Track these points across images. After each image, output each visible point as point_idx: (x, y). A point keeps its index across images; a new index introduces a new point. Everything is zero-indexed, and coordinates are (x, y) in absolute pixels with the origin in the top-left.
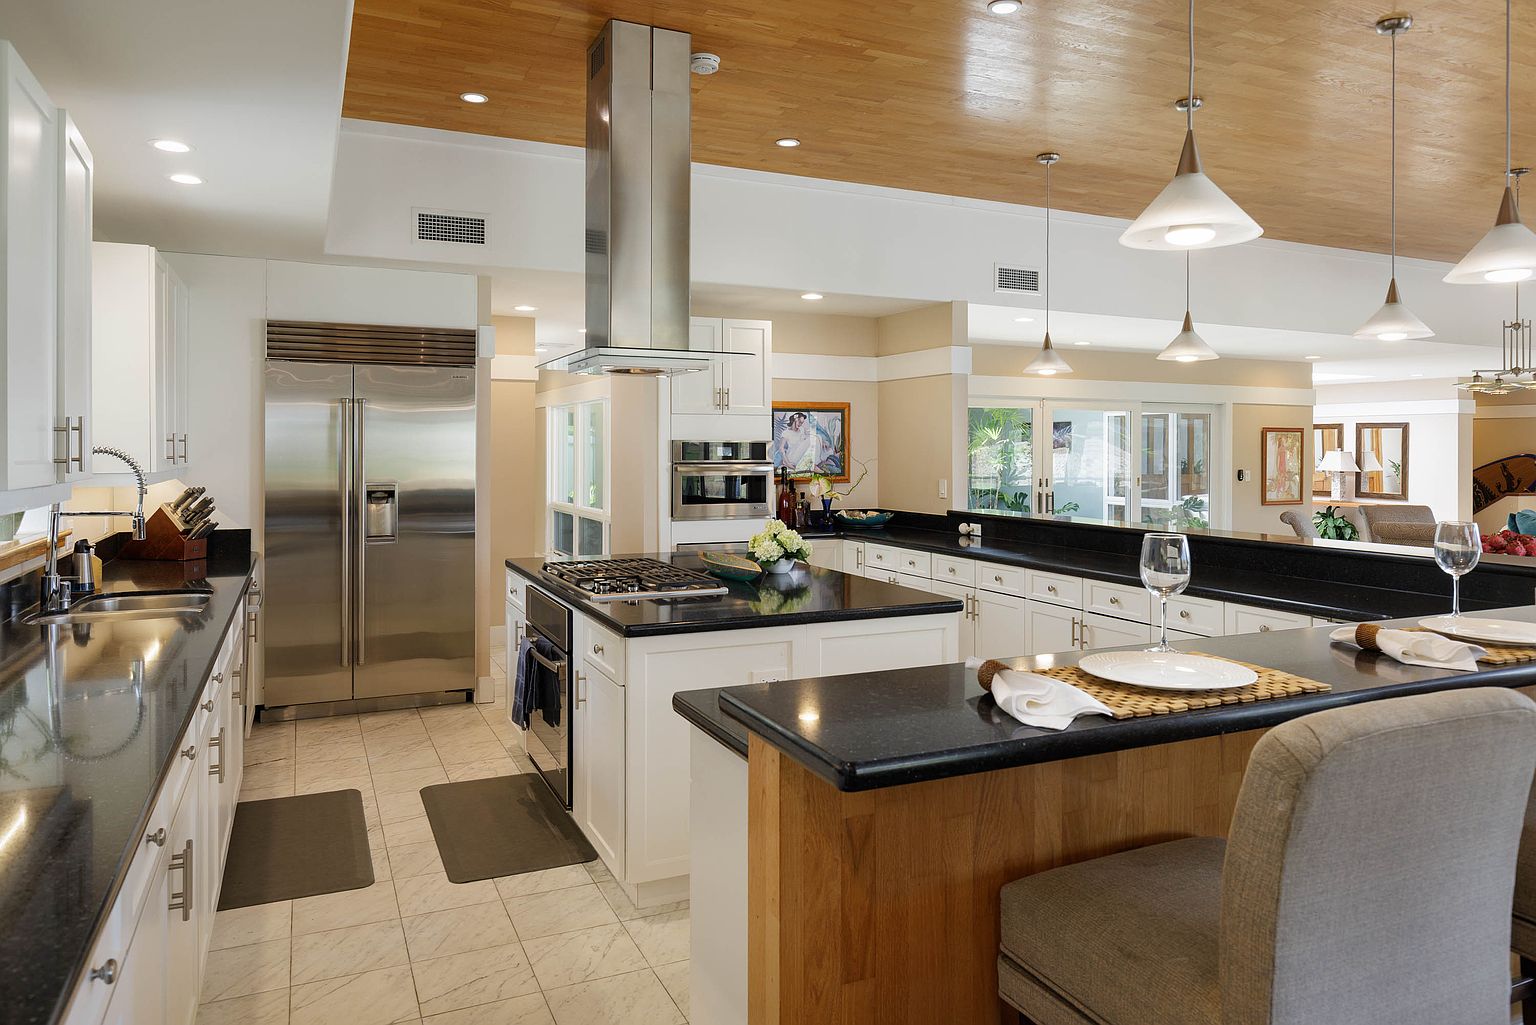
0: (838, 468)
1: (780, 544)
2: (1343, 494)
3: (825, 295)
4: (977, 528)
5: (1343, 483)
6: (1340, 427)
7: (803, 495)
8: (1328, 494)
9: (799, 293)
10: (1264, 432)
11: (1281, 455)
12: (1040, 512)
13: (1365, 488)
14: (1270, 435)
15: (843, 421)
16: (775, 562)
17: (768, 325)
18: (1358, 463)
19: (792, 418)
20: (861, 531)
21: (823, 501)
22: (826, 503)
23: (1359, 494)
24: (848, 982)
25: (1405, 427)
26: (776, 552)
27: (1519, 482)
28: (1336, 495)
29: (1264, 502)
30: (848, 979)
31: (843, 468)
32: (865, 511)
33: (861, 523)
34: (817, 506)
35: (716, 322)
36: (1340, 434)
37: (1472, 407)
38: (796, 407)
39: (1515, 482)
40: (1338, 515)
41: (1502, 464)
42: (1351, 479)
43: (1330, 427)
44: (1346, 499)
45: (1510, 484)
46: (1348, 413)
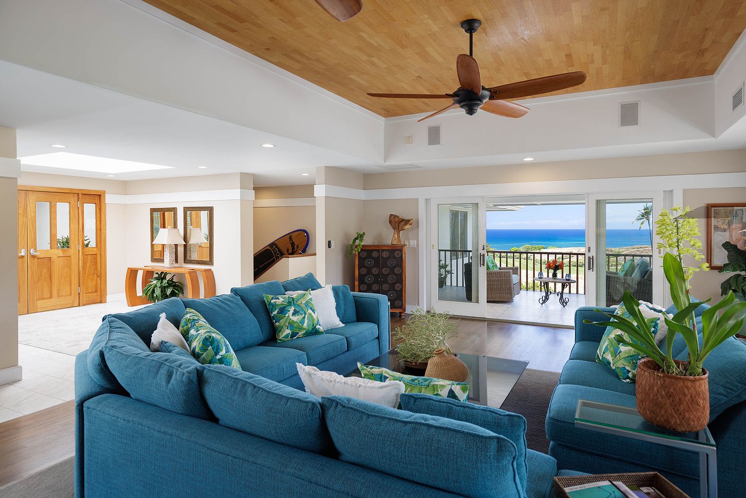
6: (174, 210)
13: (194, 256)
18: (185, 239)
23: (186, 261)
25: (210, 210)
27: (297, 247)
28: (168, 263)
36: (175, 215)
39: (296, 247)
40: (168, 277)
41: (290, 236)
42: (181, 250)
43: (169, 210)
44: (176, 265)
45: (293, 248)
46: (179, 199)
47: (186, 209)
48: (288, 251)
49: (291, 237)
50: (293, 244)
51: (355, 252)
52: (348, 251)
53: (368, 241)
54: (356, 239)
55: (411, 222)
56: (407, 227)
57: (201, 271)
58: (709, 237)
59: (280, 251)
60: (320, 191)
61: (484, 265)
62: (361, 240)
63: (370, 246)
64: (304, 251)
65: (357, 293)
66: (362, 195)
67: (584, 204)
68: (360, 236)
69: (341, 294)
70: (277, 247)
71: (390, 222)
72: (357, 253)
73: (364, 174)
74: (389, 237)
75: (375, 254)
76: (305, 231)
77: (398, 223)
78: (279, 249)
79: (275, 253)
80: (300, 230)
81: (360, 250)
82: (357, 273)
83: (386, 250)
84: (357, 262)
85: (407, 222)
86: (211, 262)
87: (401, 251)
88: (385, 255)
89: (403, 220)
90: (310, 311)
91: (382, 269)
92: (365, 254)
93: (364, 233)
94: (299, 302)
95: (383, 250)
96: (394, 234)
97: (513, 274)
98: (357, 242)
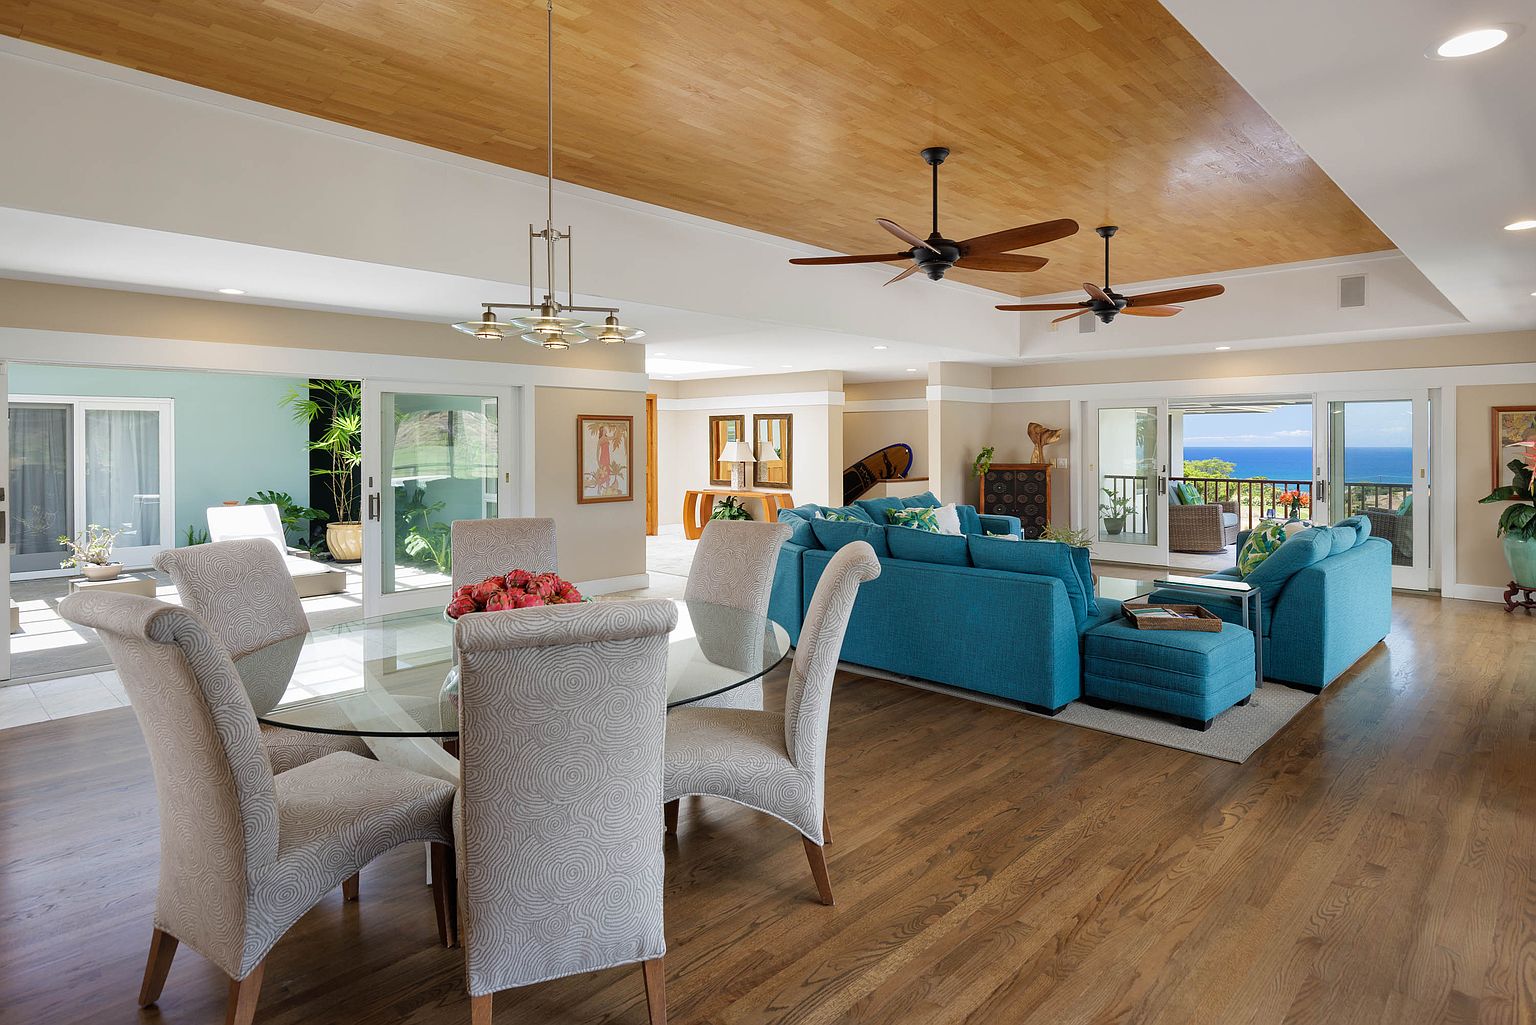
2: (743, 484)
5: (741, 472)
6: (740, 418)
8: (728, 483)
10: (581, 419)
11: (604, 446)
13: (764, 478)
14: (586, 424)
18: (755, 455)
23: (757, 483)
25: (789, 417)
27: (895, 469)
28: (735, 486)
29: (581, 500)
36: (742, 425)
37: (841, 401)
39: (892, 468)
40: (736, 504)
41: (884, 453)
42: (750, 469)
43: (733, 418)
44: (745, 489)
45: (889, 471)
46: (747, 405)
47: (757, 418)
48: (881, 474)
49: (885, 456)
50: (888, 465)
51: (981, 473)
52: (969, 473)
53: (997, 458)
54: (982, 455)
55: (1058, 433)
56: (1053, 440)
57: (778, 496)
58: (1495, 455)
59: (869, 473)
60: (934, 393)
61: (1164, 492)
62: (989, 458)
63: (1000, 465)
64: (905, 474)
65: (983, 515)
66: (989, 396)
67: (1310, 403)
68: (988, 452)
69: (965, 515)
70: (865, 468)
71: (1029, 433)
72: (983, 474)
73: (993, 368)
74: (1028, 454)
75: (1007, 477)
76: (905, 446)
77: (1040, 434)
78: (868, 471)
79: (863, 478)
80: (899, 445)
81: (986, 471)
82: (983, 501)
83: (1024, 471)
84: (983, 487)
85: (1053, 433)
86: (789, 485)
87: (1044, 472)
88: (1022, 477)
89: (1048, 430)
90: (934, 527)
91: (1018, 495)
92: (994, 475)
93: (992, 449)
94: (923, 517)
95: (1018, 472)
96: (1035, 449)
97: (1224, 512)
98: (983, 460)
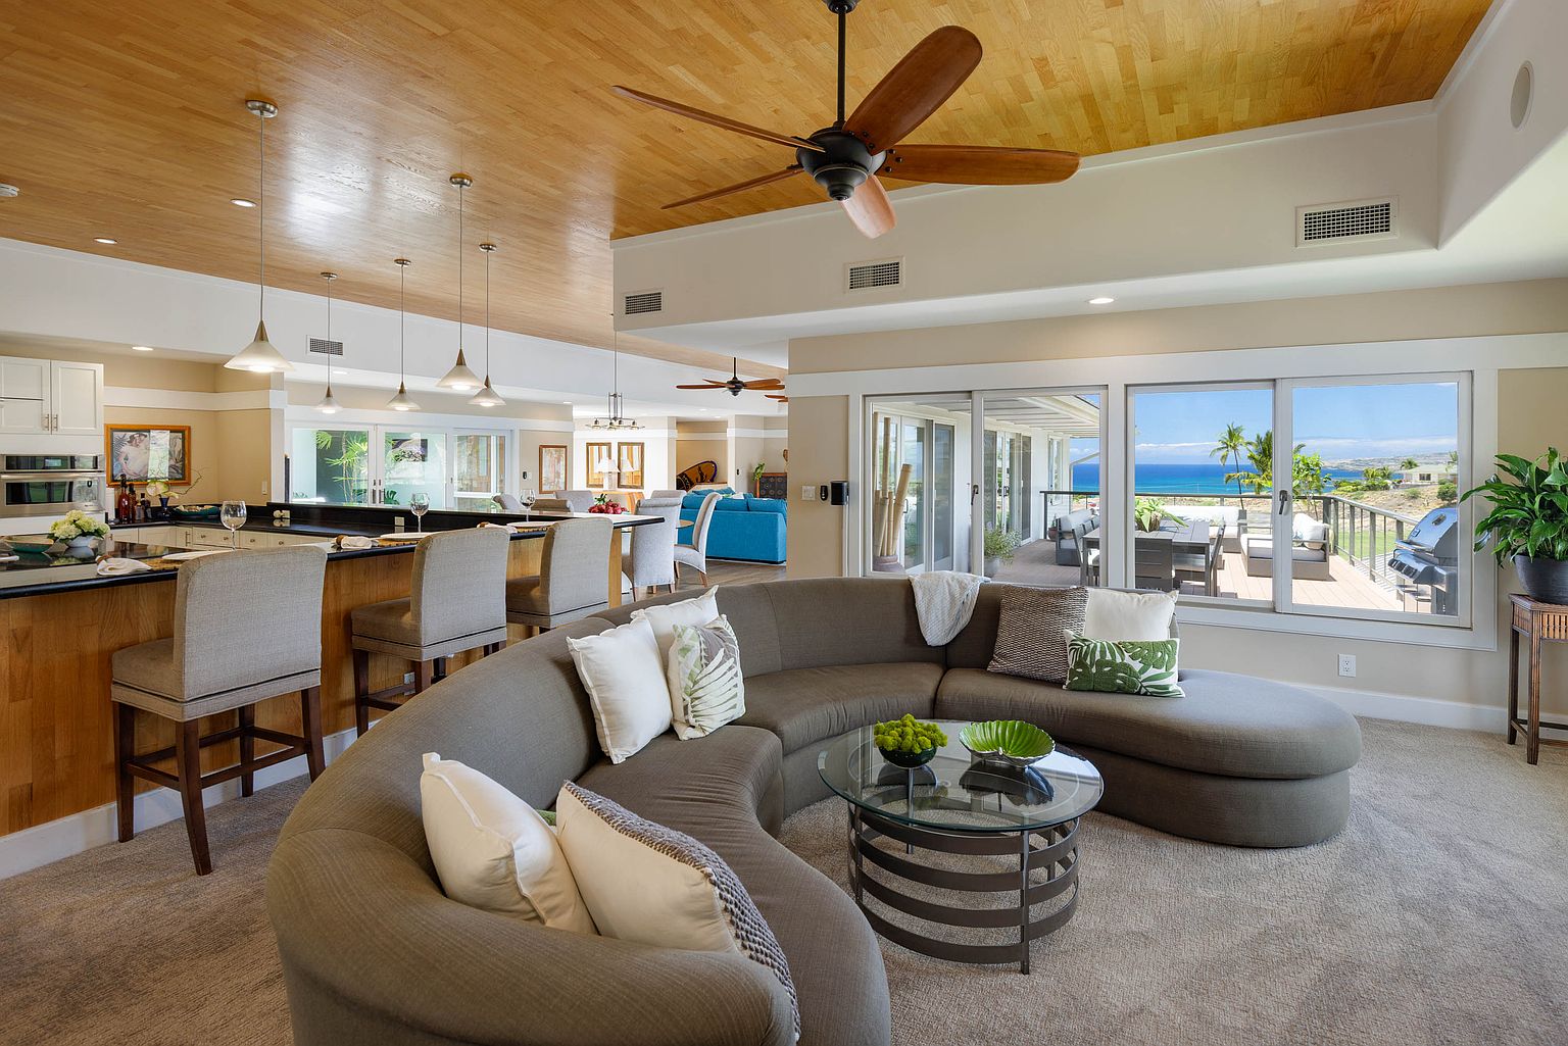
0: (181, 473)
1: (78, 526)
2: (610, 486)
3: (154, 348)
4: (287, 513)
5: (610, 479)
6: (609, 445)
7: (143, 495)
8: (601, 485)
9: (131, 346)
10: (541, 448)
12: (374, 502)
13: (625, 482)
14: (545, 450)
15: (183, 438)
16: (72, 539)
17: (100, 368)
18: (619, 467)
19: (132, 437)
20: (200, 520)
21: (161, 499)
22: (164, 501)
23: (620, 486)
24: (14, 701)
25: (642, 445)
26: (73, 531)
27: (707, 476)
28: (606, 487)
29: (541, 491)
30: (13, 700)
31: (183, 474)
32: (202, 506)
33: (196, 514)
34: (156, 503)
35: (45, 363)
36: (610, 448)
37: (675, 434)
38: (136, 428)
41: (699, 467)
42: (615, 477)
43: (604, 444)
44: (612, 489)
45: (703, 477)
46: (614, 436)
47: (620, 444)
48: (698, 478)
49: (701, 468)
50: (702, 474)
51: (757, 477)
52: (751, 478)
53: (766, 470)
54: (758, 468)
57: (635, 493)
60: (731, 433)
62: (762, 469)
63: (768, 473)
64: (713, 479)
66: (762, 434)
68: (761, 466)
70: (686, 475)
71: (783, 455)
74: (779, 467)
75: (772, 480)
76: (712, 462)
78: (690, 477)
80: (709, 461)
81: (760, 476)
82: (756, 487)
83: (778, 475)
84: (758, 484)
86: (642, 486)
87: (785, 478)
88: (777, 479)
92: (765, 479)
93: (764, 463)
95: (776, 475)
98: (759, 470)
